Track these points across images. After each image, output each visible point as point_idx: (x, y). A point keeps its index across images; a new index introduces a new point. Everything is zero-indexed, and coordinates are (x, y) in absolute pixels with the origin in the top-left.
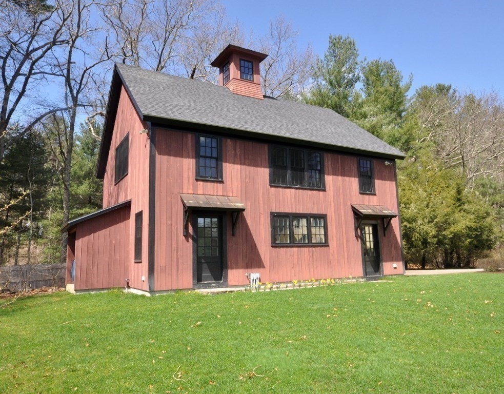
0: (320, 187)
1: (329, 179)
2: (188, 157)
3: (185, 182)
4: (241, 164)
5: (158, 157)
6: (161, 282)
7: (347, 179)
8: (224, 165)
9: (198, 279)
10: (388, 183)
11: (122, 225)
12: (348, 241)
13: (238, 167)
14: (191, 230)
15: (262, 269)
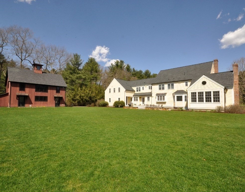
0: (47, 92)
1: (49, 91)
2: (18, 87)
3: (17, 91)
4: (29, 88)
5: (12, 87)
6: (12, 106)
7: (53, 90)
8: (25, 88)
9: (19, 105)
10: (63, 91)
11: (7, 97)
12: (52, 100)
13: (29, 89)
14: (18, 98)
15: (32, 105)
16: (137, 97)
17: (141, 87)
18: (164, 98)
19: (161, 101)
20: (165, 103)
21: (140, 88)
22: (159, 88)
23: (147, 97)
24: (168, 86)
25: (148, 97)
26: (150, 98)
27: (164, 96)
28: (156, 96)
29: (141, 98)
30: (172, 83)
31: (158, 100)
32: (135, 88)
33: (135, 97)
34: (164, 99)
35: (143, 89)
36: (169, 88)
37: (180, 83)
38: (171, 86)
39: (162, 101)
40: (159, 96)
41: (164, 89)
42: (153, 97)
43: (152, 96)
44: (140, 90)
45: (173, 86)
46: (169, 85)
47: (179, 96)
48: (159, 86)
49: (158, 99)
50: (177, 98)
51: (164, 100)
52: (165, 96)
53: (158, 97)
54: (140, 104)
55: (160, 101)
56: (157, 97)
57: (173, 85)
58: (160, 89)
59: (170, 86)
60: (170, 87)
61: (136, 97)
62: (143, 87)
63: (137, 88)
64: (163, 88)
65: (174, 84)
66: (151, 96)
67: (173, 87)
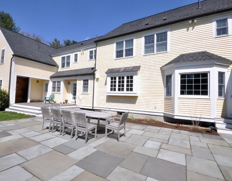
16: (60, 82)
17: (72, 56)
18: (132, 81)
19: (121, 92)
20: (133, 99)
21: (69, 57)
22: (117, 52)
23: (82, 82)
24: (146, 43)
25: (84, 80)
26: (90, 82)
27: (132, 77)
28: (107, 76)
29: (69, 83)
30: (161, 30)
31: (111, 90)
32: (58, 60)
33: (55, 80)
34: (132, 85)
35: (76, 60)
36: (149, 48)
37: (193, 25)
38: (158, 41)
39: (125, 93)
40: (113, 75)
41: (132, 54)
42: (98, 79)
43: (94, 78)
44: (68, 64)
45: (166, 39)
46: (149, 41)
47: (189, 75)
48: (117, 48)
49: (112, 86)
50: (182, 82)
51: (131, 90)
52: (135, 77)
53: (112, 78)
54: (66, 101)
55: (117, 93)
56: (109, 79)
57: (163, 38)
58: (119, 54)
59: (153, 42)
60: (153, 46)
61: (58, 82)
62: (76, 55)
63: (63, 58)
64: (130, 52)
65: (169, 34)
66: (92, 76)
67: (166, 44)
